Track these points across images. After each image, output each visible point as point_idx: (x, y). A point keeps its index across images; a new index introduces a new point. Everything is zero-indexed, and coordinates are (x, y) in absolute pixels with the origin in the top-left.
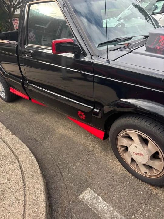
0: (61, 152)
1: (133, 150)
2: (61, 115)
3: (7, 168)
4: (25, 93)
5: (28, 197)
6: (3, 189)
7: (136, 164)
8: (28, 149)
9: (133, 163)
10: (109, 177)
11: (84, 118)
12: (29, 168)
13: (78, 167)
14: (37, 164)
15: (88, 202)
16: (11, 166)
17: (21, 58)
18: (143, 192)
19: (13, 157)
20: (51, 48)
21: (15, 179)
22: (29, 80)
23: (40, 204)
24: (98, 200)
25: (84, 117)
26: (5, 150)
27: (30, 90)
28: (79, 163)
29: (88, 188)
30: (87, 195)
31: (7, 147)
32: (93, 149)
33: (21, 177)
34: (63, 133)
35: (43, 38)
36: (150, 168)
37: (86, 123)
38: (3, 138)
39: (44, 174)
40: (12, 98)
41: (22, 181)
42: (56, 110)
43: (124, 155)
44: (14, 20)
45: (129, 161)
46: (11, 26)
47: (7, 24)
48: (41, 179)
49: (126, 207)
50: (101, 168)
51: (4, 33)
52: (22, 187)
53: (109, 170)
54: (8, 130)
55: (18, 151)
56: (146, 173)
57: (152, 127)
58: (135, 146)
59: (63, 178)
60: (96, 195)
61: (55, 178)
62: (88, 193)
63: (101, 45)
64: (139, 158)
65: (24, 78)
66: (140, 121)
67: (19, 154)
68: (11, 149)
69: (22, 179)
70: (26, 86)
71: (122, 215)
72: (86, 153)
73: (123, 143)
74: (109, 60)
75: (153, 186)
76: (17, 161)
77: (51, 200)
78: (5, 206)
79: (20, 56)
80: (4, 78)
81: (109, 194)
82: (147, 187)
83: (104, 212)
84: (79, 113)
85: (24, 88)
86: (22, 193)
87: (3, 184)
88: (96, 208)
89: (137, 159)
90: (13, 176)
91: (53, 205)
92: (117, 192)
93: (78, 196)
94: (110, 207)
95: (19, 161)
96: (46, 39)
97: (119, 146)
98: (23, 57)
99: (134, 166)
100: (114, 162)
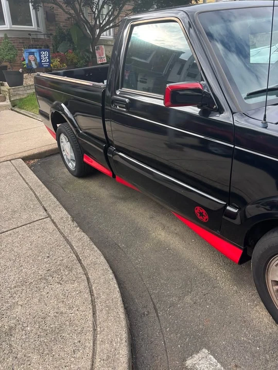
0: (159, 274)
2: (162, 207)
3: (69, 286)
4: (107, 165)
5: (100, 344)
6: (60, 323)
8: (105, 261)
10: (246, 335)
11: (206, 220)
12: (104, 293)
13: (187, 306)
14: (118, 289)
16: (76, 284)
17: (109, 109)
19: (80, 270)
20: (162, 97)
21: (81, 309)
22: (116, 146)
23: (118, 361)
25: (206, 218)
26: (68, 256)
27: (116, 162)
28: (188, 299)
29: (204, 350)
30: (201, 362)
31: (72, 252)
32: (216, 277)
33: (90, 306)
34: (162, 239)
35: (142, 79)
37: (208, 229)
38: (66, 235)
39: (127, 307)
40: (85, 172)
41: (92, 314)
42: (153, 198)
44: (98, 48)
46: (92, 58)
47: (87, 54)
48: (122, 316)
50: (230, 316)
51: (83, 69)
52: (91, 325)
53: (245, 322)
54: (75, 224)
55: (89, 262)
59: (159, 322)
60: (219, 366)
61: (144, 319)
62: (204, 359)
63: (251, 95)
65: (108, 142)
67: (89, 267)
68: (77, 256)
69: (91, 311)
70: (111, 156)
72: (203, 282)
74: (266, 123)
76: (86, 279)
77: (136, 358)
78: (62, 354)
79: (106, 107)
80: (78, 139)
81: (243, 367)
84: (198, 210)
85: (107, 158)
86: (90, 336)
87: (62, 313)
90: (77, 302)
91: (140, 367)
93: (185, 360)
95: (88, 279)
96: (146, 80)
97: (270, 281)
98: (112, 108)
100: (255, 309)
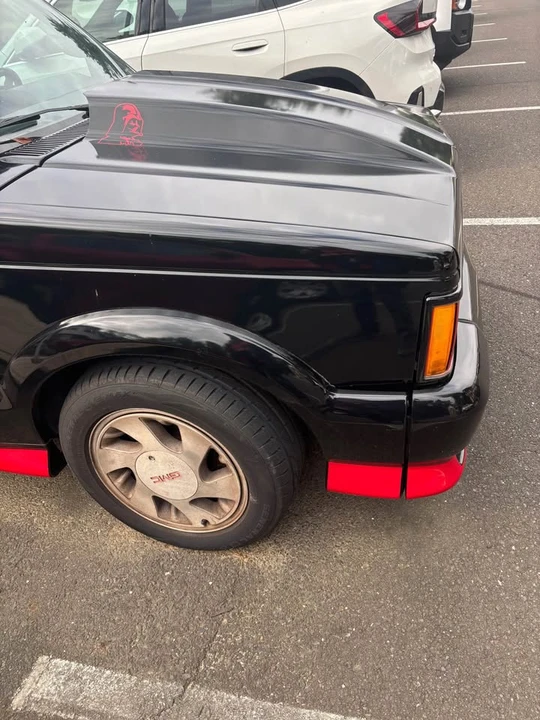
1: (150, 472)
7: (173, 510)
9: (166, 508)
10: (107, 585)
15: (50, 703)
18: (215, 581)
24: (84, 678)
29: (40, 659)
30: (41, 681)
36: (212, 502)
43: (130, 496)
45: (150, 510)
49: (177, 650)
50: (73, 572)
53: (100, 564)
56: (205, 522)
57: (173, 385)
58: (150, 458)
60: (74, 665)
62: (44, 676)
64: (172, 487)
66: (132, 378)
71: (169, 680)
72: (6, 544)
73: (113, 462)
75: (237, 547)
81: (114, 639)
82: (223, 562)
83: (110, 705)
88: (80, 708)
89: (167, 493)
92: (140, 621)
93: (8, 703)
94: (128, 676)
97: (106, 477)
99: (169, 519)
100: (110, 534)
